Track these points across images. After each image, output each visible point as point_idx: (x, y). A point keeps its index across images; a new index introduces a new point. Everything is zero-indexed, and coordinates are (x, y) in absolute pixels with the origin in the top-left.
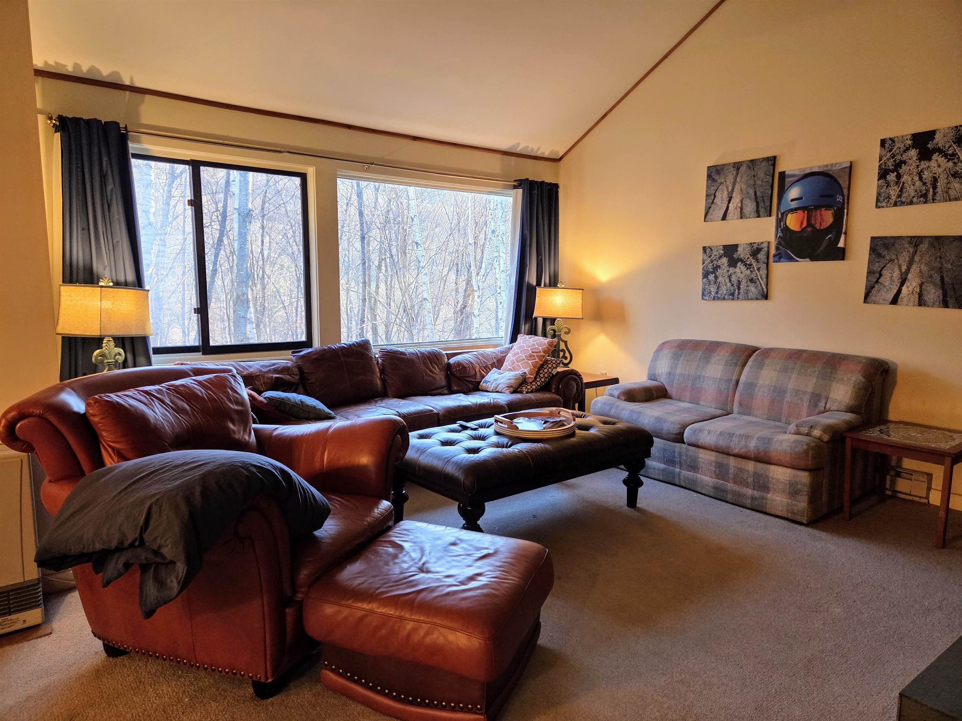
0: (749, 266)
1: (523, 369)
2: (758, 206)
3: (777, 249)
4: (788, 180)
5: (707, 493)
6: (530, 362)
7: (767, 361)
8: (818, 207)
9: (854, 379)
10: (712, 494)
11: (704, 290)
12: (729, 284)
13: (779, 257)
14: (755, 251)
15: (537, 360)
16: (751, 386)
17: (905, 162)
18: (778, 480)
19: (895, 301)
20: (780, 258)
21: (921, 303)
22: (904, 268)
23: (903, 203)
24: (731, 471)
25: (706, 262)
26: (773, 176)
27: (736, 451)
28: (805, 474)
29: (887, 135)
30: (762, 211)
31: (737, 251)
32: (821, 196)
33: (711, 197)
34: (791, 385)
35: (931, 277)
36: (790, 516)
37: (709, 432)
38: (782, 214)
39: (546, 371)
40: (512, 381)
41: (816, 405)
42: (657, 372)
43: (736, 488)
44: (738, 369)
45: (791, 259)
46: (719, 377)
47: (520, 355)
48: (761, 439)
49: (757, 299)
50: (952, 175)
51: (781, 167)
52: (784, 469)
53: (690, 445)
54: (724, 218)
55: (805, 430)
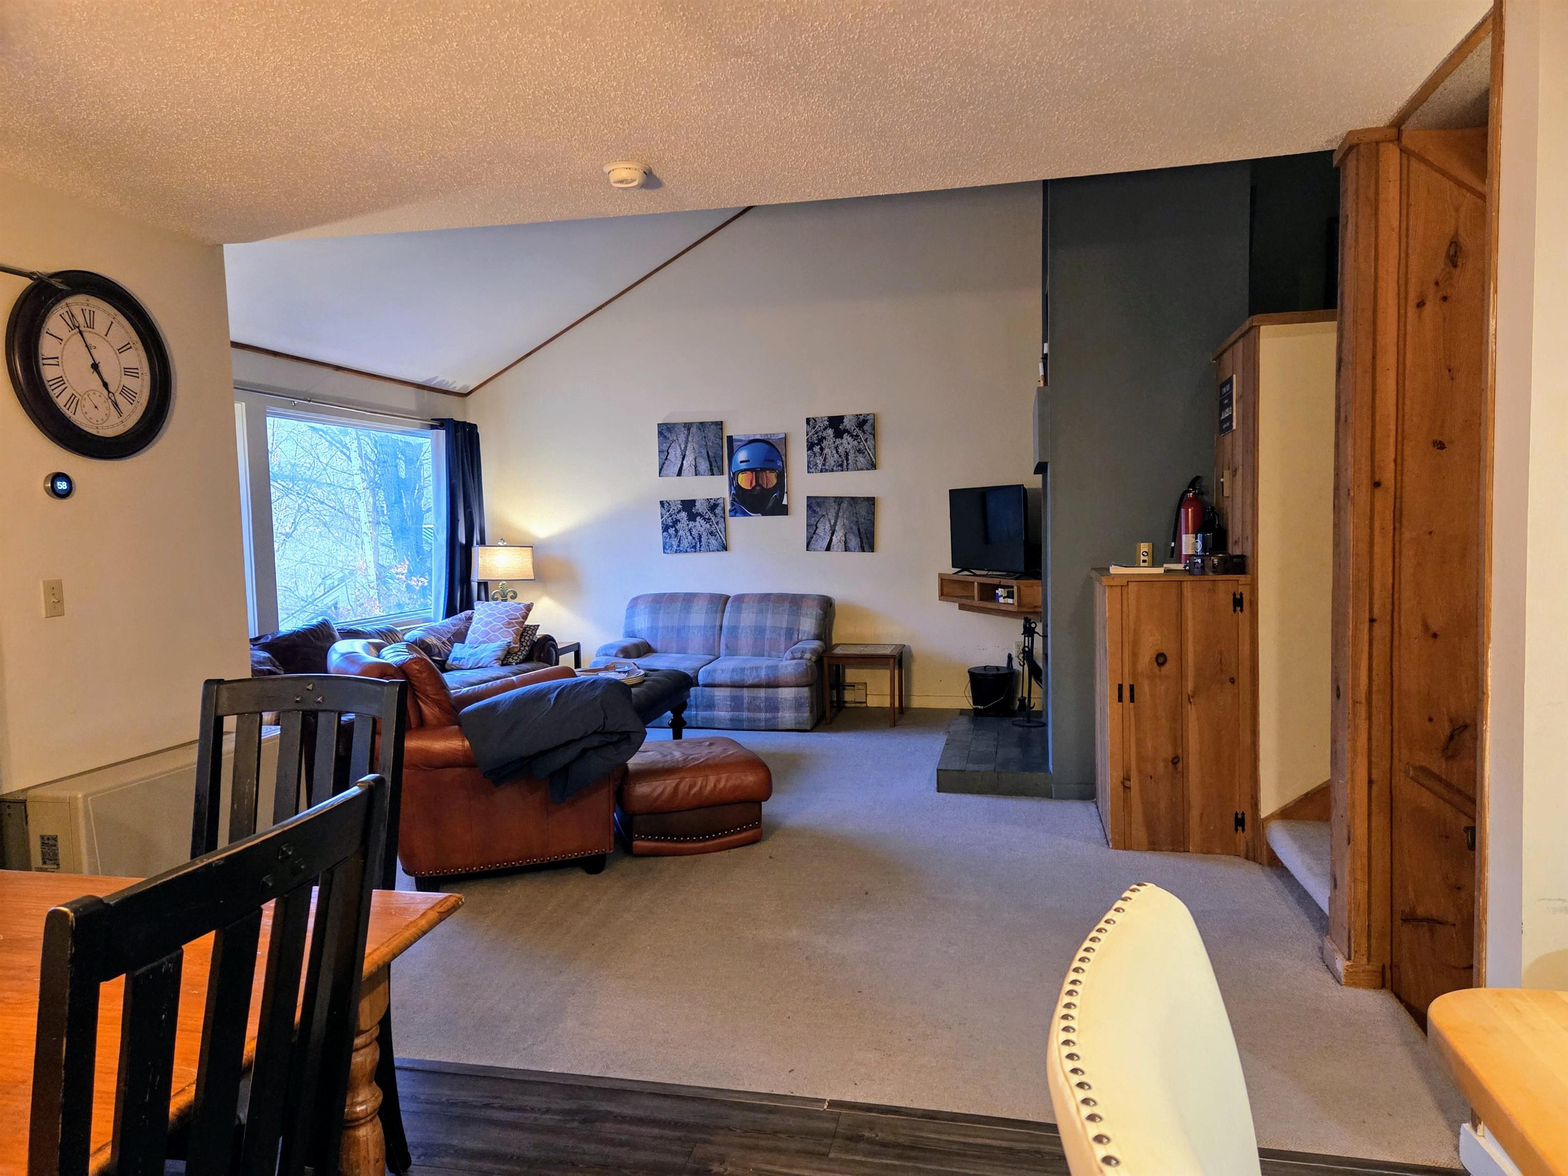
0: (708, 520)
1: (503, 639)
2: (711, 465)
3: (732, 505)
4: (735, 444)
5: (724, 727)
6: (510, 630)
7: (744, 606)
8: (763, 470)
9: (815, 613)
10: (729, 727)
11: (665, 544)
12: (690, 537)
13: (734, 512)
14: (713, 506)
15: (518, 627)
16: (734, 629)
17: (825, 438)
18: (786, 699)
19: (828, 549)
20: (736, 513)
21: (847, 549)
22: (832, 522)
23: (827, 471)
24: (746, 701)
25: (665, 517)
26: (722, 439)
27: (750, 682)
28: (806, 689)
29: (810, 416)
30: (715, 470)
31: (695, 506)
32: (765, 460)
33: (664, 455)
34: (769, 623)
35: (852, 528)
36: (798, 727)
37: (722, 671)
38: (734, 474)
39: (527, 638)
40: (500, 653)
41: (791, 638)
42: (636, 628)
43: (751, 715)
44: (719, 615)
45: (745, 514)
46: (703, 625)
47: (495, 623)
48: (768, 667)
49: (718, 550)
50: (858, 451)
51: (728, 432)
52: (790, 689)
53: (705, 686)
54: (679, 474)
55: (798, 655)
